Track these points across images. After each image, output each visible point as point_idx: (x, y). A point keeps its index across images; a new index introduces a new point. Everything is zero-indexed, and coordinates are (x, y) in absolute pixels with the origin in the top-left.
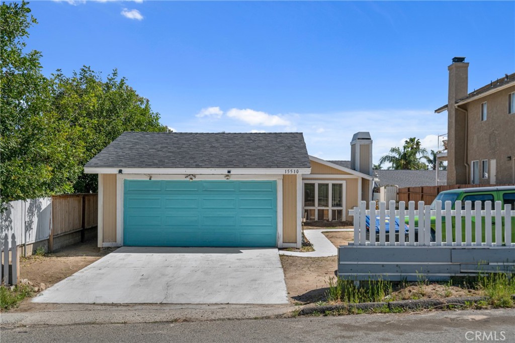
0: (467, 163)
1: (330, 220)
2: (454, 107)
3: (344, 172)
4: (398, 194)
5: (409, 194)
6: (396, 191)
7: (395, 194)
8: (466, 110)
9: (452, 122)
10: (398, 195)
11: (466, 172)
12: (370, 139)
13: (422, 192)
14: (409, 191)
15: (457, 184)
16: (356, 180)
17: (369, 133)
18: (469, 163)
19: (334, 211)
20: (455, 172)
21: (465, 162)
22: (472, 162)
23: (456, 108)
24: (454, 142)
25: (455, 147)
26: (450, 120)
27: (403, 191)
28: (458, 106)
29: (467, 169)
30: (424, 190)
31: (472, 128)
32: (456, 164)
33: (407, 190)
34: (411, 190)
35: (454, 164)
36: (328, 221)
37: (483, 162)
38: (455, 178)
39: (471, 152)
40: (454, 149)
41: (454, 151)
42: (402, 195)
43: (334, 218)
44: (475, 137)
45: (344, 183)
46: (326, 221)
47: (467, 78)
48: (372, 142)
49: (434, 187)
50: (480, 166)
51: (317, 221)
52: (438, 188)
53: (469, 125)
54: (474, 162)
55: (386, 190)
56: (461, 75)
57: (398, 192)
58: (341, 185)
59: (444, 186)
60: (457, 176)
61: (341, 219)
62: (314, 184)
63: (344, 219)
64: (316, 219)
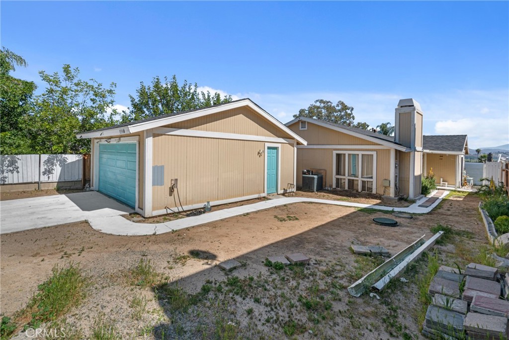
1: (360, 190)
12: (413, 106)
16: (389, 151)
17: (412, 100)
19: (364, 183)
36: (357, 191)
43: (363, 189)
45: (374, 154)
46: (355, 191)
48: (414, 109)
51: (346, 191)
57: (504, 168)
58: (371, 156)
61: (372, 191)
62: (358, 155)
63: (374, 192)
64: (346, 188)
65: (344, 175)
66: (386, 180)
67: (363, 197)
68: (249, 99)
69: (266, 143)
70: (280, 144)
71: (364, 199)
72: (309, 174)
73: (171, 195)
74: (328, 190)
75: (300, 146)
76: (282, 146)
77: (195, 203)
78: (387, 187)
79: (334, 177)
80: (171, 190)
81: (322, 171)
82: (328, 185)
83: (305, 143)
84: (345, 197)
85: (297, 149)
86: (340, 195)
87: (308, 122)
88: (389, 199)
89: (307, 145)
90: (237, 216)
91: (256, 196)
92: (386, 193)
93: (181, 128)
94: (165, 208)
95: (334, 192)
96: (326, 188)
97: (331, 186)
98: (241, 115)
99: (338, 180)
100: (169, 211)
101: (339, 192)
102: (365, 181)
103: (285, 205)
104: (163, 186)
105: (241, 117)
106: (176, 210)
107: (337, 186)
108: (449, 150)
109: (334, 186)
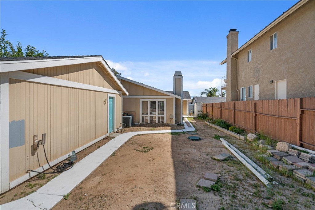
0: (238, 89)
1: (157, 123)
2: (230, 58)
3: (165, 94)
4: (202, 107)
5: (207, 107)
8: (237, 59)
9: (229, 66)
11: (237, 94)
12: (181, 75)
14: (207, 105)
15: (232, 101)
16: (172, 99)
17: (181, 72)
18: (239, 89)
19: (159, 118)
20: (231, 94)
21: (237, 89)
22: (241, 88)
23: (231, 58)
24: (230, 77)
25: (231, 80)
26: (228, 66)
27: (204, 105)
28: (233, 56)
29: (238, 92)
30: (214, 105)
31: (241, 68)
32: (231, 90)
34: (208, 105)
35: (230, 90)
36: (155, 123)
37: (249, 87)
38: (231, 98)
39: (240, 82)
40: (230, 81)
41: (230, 82)
42: (204, 107)
43: (159, 121)
44: (243, 73)
45: (165, 100)
46: (154, 124)
47: (238, 40)
48: (182, 77)
49: (219, 103)
50: (247, 90)
51: (149, 123)
52: (221, 104)
53: (239, 67)
54: (242, 89)
56: (234, 38)
58: (163, 102)
59: (225, 103)
60: (232, 96)
61: (164, 122)
62: (147, 101)
63: (165, 122)
64: (149, 122)
65: (147, 114)
66: (171, 115)
67: (161, 126)
68: (102, 57)
69: (108, 94)
70: (115, 95)
71: (162, 128)
72: (126, 116)
73: (33, 154)
74: (137, 125)
75: (124, 96)
76: (116, 96)
77: (59, 156)
78: (172, 119)
79: (141, 116)
80: (34, 148)
81: (133, 113)
82: (136, 121)
83: (127, 94)
84: (151, 128)
85: (123, 98)
86: (148, 127)
87: (121, 80)
88: (173, 125)
89: (129, 95)
90: (109, 158)
91: (103, 137)
92: (172, 122)
93: (45, 75)
94: (27, 172)
95: (142, 125)
96: (136, 124)
97: (139, 122)
98: (94, 69)
99: (143, 117)
100: (33, 174)
101: (146, 125)
102: (160, 117)
103: (129, 140)
104: (24, 146)
105: (93, 70)
106: (40, 170)
107: (143, 121)
108: (186, 98)
109: (141, 122)
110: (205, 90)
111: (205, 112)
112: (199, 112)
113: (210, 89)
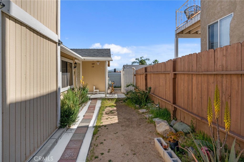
4: (135, 75)
5: (146, 74)
6: (133, 73)
7: (133, 75)
10: (135, 77)
13: (174, 70)
27: (139, 72)
33: (144, 71)
42: (139, 76)
55: (124, 72)
57: (135, 73)
110: (136, 59)
111: (142, 87)
112: (128, 86)
113: (141, 58)
